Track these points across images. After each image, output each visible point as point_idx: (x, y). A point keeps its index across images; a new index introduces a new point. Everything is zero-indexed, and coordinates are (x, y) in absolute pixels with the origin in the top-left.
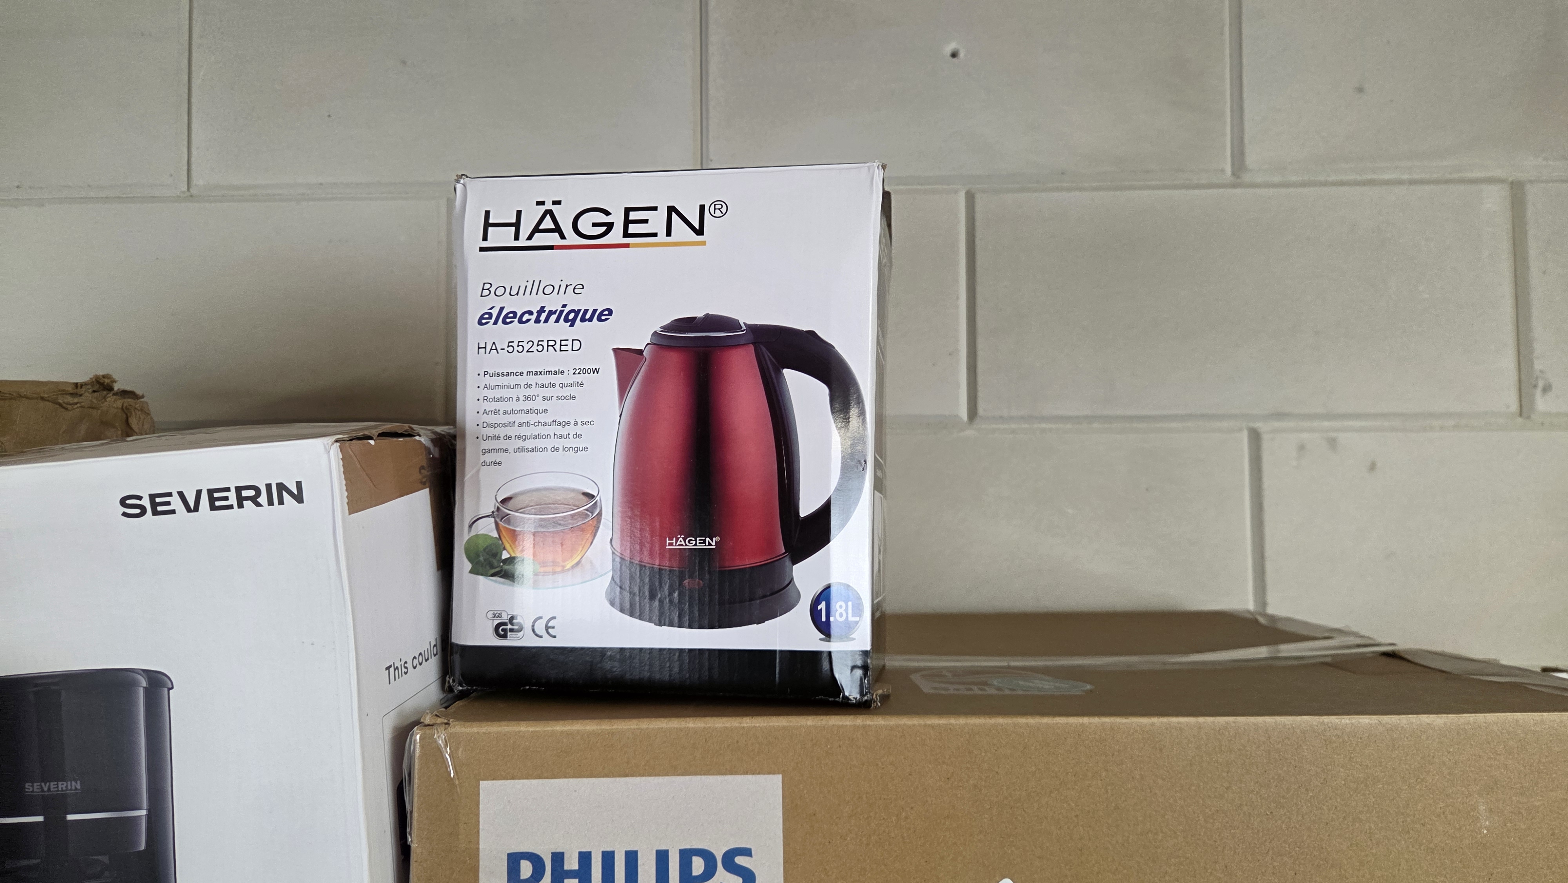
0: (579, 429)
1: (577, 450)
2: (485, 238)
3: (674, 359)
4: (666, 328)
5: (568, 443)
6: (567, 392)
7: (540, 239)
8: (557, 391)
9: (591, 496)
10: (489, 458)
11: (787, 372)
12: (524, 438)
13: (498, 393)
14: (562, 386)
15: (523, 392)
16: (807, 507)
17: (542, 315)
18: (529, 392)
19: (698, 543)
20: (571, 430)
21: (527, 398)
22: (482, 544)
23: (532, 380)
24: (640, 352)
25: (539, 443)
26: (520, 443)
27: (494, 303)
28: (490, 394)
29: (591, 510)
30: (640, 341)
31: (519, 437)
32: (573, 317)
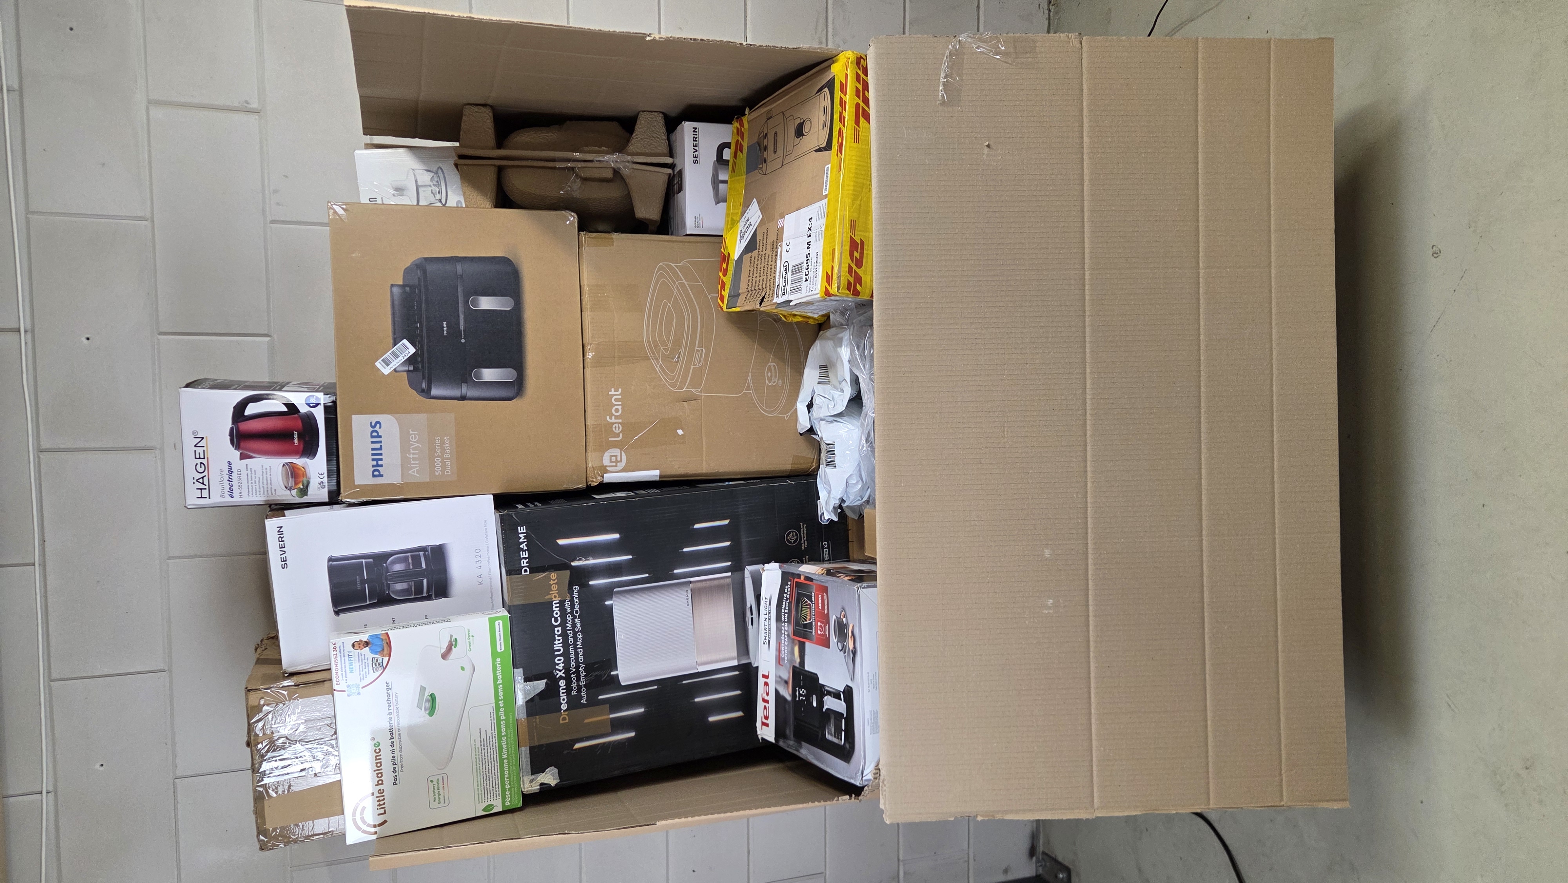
0: (264, 468)
1: (270, 469)
2: (206, 498)
3: (242, 444)
4: (233, 446)
5: (268, 471)
6: (253, 472)
7: (206, 482)
8: (253, 475)
9: (284, 465)
10: (274, 493)
11: (246, 414)
12: (267, 483)
13: (254, 491)
14: (252, 474)
15: (254, 485)
16: (285, 409)
17: (230, 480)
18: (254, 483)
19: (296, 436)
20: (264, 471)
21: (255, 483)
22: (299, 493)
23: (250, 482)
24: (241, 454)
25: (269, 479)
26: (269, 484)
27: (227, 494)
28: (254, 493)
29: (287, 464)
30: (237, 453)
31: (267, 484)
32: (231, 472)
